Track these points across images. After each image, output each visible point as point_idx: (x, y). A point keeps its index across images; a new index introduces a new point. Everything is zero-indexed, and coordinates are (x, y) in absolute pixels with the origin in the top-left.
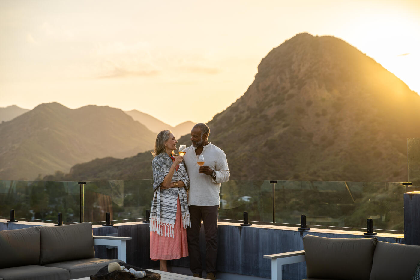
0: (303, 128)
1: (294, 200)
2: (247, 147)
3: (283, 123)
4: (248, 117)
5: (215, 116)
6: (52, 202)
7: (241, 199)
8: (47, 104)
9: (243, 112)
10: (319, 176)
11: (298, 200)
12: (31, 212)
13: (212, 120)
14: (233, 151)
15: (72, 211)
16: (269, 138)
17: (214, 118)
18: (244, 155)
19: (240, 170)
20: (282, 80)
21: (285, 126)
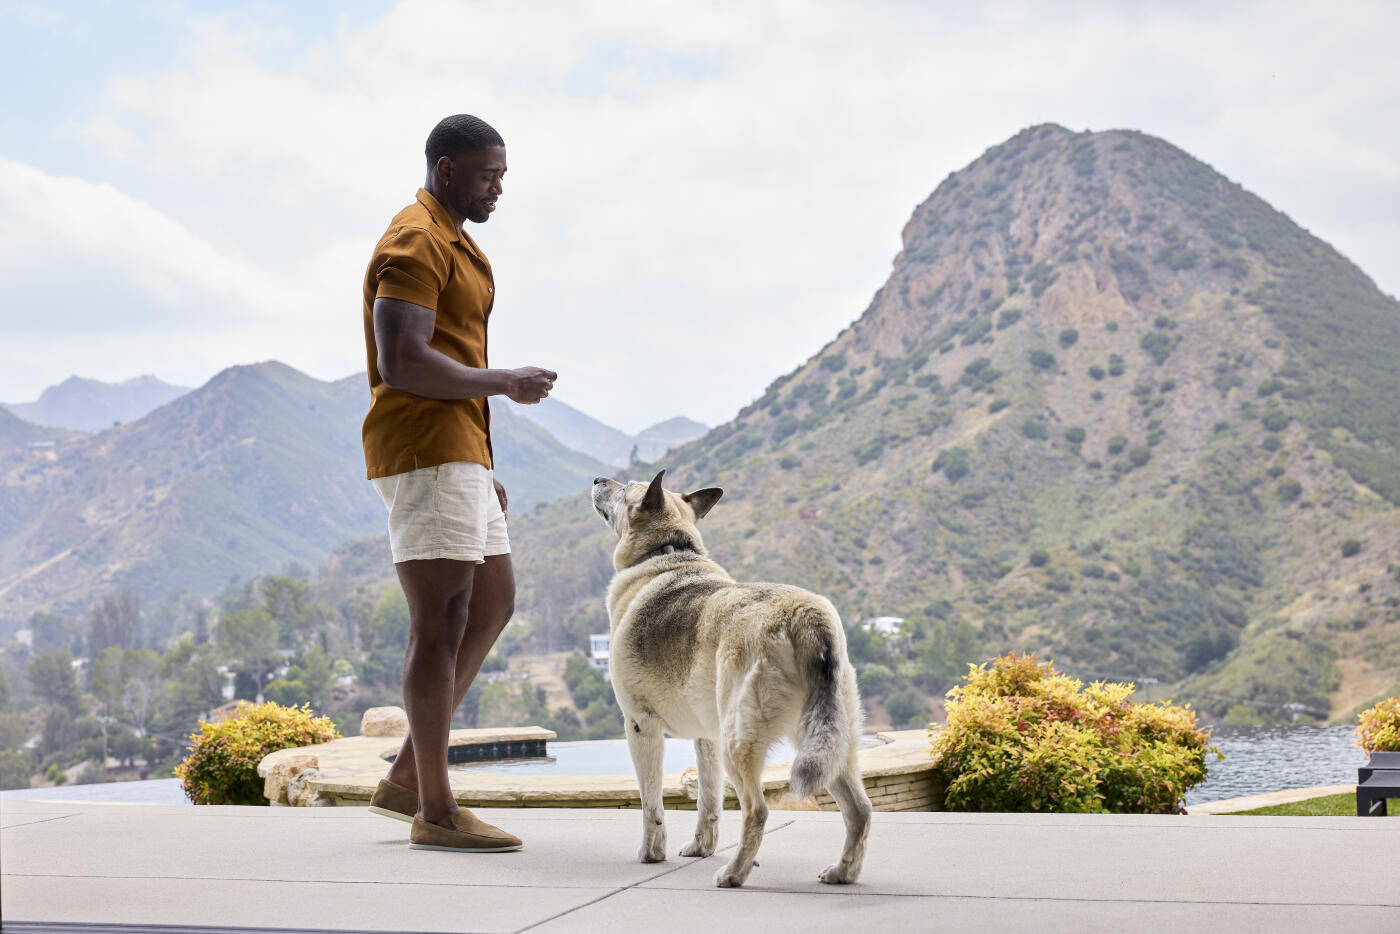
0: (1053, 414)
1: (1034, 630)
2: (880, 475)
3: (990, 400)
4: (879, 385)
5: (772, 385)
6: (286, 641)
7: (873, 625)
8: (250, 367)
9: (862, 370)
10: (1107, 558)
11: (1046, 632)
12: (223, 669)
13: (763, 398)
14: (836, 488)
15: (347, 666)
16: (948, 446)
17: (767, 390)
18: (869, 500)
19: (861, 544)
20: (980, 268)
21: (995, 408)
